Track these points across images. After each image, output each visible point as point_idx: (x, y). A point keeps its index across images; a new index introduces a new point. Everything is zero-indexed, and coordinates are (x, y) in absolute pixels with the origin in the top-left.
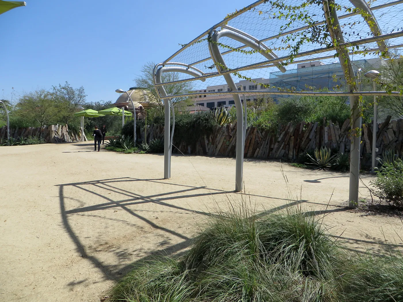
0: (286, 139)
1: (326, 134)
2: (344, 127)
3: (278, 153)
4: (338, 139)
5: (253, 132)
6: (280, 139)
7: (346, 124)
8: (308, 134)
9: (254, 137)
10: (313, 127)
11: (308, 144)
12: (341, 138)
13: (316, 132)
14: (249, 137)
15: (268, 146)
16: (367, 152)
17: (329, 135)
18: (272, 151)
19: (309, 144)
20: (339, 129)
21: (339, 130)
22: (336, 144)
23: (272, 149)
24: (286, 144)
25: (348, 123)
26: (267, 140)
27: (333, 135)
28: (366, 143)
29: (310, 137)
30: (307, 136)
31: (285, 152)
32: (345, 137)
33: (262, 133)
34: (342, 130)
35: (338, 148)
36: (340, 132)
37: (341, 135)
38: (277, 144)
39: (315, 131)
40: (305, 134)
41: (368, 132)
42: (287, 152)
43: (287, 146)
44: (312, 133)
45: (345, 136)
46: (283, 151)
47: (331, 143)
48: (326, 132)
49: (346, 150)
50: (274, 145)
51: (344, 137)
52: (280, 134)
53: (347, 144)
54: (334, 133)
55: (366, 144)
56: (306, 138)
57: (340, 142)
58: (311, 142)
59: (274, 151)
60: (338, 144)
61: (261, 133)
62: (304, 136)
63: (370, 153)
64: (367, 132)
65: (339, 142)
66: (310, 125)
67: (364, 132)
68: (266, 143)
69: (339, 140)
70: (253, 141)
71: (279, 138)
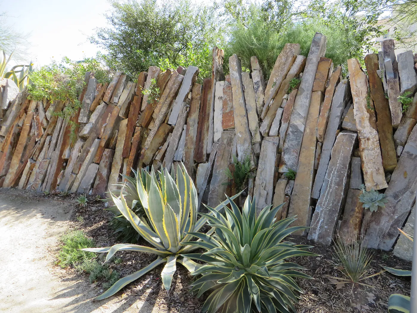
0: (105, 127)
1: (218, 105)
2: (275, 76)
3: (80, 176)
4: (254, 124)
5: (26, 111)
6: (86, 131)
7: (285, 64)
8: (164, 110)
9: (28, 125)
10: (181, 84)
11: (162, 144)
12: (266, 123)
13: (189, 102)
14: (16, 123)
15: (57, 152)
16: (368, 184)
17: (227, 111)
18: (64, 168)
19: (166, 144)
20: (258, 87)
21: (261, 88)
22: (247, 145)
23: (66, 161)
24: (103, 144)
25: (290, 59)
26: (55, 134)
27: (239, 111)
28: (363, 141)
29: (172, 120)
30: (161, 117)
31: (98, 173)
32: (278, 117)
33: (45, 112)
34: (271, 90)
35: (252, 163)
36: (262, 97)
37: (264, 109)
38: (79, 144)
39: (190, 97)
40: (156, 111)
41: (369, 93)
42: (104, 172)
43: (107, 152)
44: (179, 106)
45: (280, 111)
46: (94, 168)
47: (230, 142)
48: (220, 98)
49: (283, 169)
50: (72, 147)
51: (275, 115)
52: (91, 112)
53: (286, 146)
54: (242, 101)
55: (362, 146)
56: (157, 122)
57: (262, 138)
58: (172, 138)
59: (69, 168)
60: (253, 144)
61: (45, 110)
62: (154, 116)
63: (381, 187)
64: (365, 95)
65: (258, 138)
66: (173, 78)
67: (353, 93)
68: (54, 141)
69: (256, 130)
70: (23, 139)
71: (85, 124)
